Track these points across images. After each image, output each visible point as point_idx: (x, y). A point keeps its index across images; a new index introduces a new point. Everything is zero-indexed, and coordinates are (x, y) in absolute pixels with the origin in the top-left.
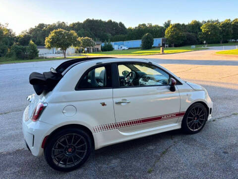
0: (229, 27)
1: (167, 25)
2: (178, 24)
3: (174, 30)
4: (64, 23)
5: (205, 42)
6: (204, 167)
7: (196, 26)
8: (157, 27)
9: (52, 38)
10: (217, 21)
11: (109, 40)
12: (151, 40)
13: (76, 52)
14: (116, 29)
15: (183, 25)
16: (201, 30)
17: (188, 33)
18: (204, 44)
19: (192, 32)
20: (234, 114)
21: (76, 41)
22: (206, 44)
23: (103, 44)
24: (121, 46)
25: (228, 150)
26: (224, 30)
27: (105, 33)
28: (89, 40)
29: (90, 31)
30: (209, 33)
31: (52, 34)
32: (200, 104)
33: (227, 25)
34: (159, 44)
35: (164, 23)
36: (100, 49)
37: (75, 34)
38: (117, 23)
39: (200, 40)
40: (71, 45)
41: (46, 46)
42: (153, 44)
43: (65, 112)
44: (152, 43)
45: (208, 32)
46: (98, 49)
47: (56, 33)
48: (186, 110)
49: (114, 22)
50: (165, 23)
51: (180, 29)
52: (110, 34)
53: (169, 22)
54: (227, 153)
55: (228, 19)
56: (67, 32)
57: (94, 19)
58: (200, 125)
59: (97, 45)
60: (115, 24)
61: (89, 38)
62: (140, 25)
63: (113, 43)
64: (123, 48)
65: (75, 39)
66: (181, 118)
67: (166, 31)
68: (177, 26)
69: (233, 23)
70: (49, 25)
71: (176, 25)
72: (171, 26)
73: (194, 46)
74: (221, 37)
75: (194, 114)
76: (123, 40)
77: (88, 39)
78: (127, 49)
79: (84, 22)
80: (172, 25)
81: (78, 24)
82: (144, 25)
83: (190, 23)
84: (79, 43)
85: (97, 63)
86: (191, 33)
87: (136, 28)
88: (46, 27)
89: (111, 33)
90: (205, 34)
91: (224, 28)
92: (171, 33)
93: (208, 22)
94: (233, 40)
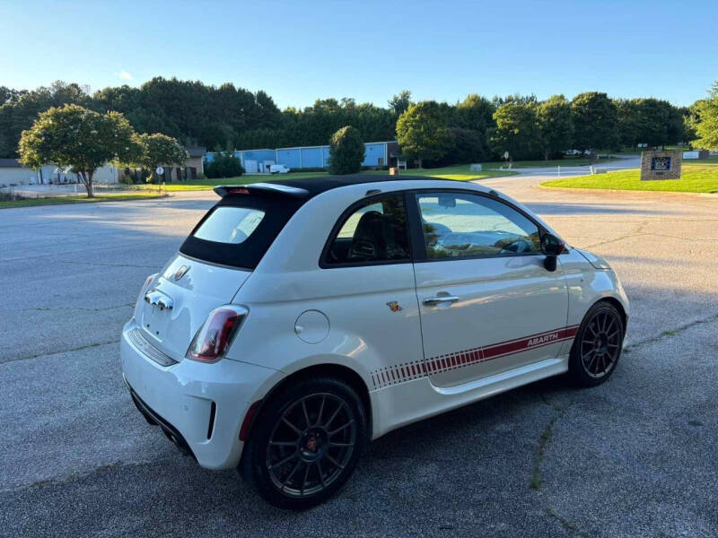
0: (564, 117)
1: (401, 105)
2: (433, 104)
3: (422, 120)
4: (75, 86)
5: (506, 155)
6: (663, 461)
7: (480, 111)
8: (368, 109)
9: (45, 135)
10: (532, 99)
11: (229, 143)
12: (357, 147)
13: (123, 181)
14: (246, 113)
15: (444, 106)
16: (494, 124)
17: (458, 129)
18: (504, 160)
19: (471, 128)
20: (667, 333)
21: (128, 143)
22: (508, 160)
23: (210, 157)
24: (267, 163)
25: (700, 418)
26: (553, 125)
27: (214, 124)
28: (167, 143)
29: (164, 115)
30: (516, 131)
31: (45, 121)
32: (608, 304)
33: (559, 111)
34: (380, 160)
35: (392, 99)
36: (200, 170)
37: (124, 123)
38: (250, 95)
39: (493, 150)
40: (111, 158)
41: (25, 160)
42: (363, 160)
43: (300, 332)
44: (361, 157)
45: (511, 126)
46: (194, 170)
47: (56, 117)
48: (579, 322)
49: (242, 92)
50: (396, 99)
51: (437, 118)
52: (230, 128)
53: (406, 96)
54: (699, 424)
55: (559, 95)
56: (96, 114)
57: (179, 79)
58: (608, 361)
59: (192, 157)
60: (243, 96)
61: (167, 137)
62: (319, 104)
63: (240, 154)
64: (274, 168)
65: (124, 137)
66: (570, 342)
67: (400, 123)
68: (430, 108)
69: (574, 106)
70: (24, 92)
71: (426, 104)
72: (411, 110)
73: (479, 166)
74: (547, 143)
75: (596, 332)
76: (272, 144)
77: (162, 141)
78: (286, 170)
79: (145, 87)
80: (413, 105)
81: (126, 92)
82: (332, 103)
83: (462, 102)
84: (138, 150)
85: (369, 192)
86: (468, 131)
87: (308, 110)
88: (15, 99)
89: (232, 124)
90: (505, 132)
91: (552, 120)
92: (414, 127)
93: (509, 100)
94: (575, 152)
